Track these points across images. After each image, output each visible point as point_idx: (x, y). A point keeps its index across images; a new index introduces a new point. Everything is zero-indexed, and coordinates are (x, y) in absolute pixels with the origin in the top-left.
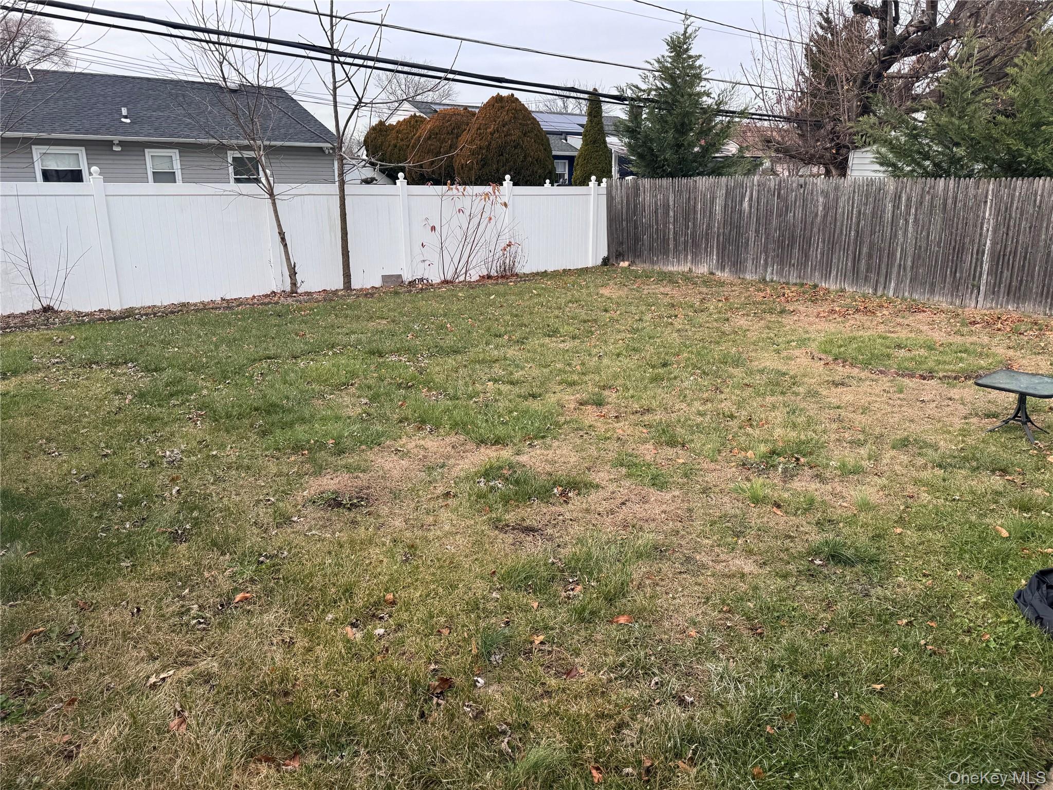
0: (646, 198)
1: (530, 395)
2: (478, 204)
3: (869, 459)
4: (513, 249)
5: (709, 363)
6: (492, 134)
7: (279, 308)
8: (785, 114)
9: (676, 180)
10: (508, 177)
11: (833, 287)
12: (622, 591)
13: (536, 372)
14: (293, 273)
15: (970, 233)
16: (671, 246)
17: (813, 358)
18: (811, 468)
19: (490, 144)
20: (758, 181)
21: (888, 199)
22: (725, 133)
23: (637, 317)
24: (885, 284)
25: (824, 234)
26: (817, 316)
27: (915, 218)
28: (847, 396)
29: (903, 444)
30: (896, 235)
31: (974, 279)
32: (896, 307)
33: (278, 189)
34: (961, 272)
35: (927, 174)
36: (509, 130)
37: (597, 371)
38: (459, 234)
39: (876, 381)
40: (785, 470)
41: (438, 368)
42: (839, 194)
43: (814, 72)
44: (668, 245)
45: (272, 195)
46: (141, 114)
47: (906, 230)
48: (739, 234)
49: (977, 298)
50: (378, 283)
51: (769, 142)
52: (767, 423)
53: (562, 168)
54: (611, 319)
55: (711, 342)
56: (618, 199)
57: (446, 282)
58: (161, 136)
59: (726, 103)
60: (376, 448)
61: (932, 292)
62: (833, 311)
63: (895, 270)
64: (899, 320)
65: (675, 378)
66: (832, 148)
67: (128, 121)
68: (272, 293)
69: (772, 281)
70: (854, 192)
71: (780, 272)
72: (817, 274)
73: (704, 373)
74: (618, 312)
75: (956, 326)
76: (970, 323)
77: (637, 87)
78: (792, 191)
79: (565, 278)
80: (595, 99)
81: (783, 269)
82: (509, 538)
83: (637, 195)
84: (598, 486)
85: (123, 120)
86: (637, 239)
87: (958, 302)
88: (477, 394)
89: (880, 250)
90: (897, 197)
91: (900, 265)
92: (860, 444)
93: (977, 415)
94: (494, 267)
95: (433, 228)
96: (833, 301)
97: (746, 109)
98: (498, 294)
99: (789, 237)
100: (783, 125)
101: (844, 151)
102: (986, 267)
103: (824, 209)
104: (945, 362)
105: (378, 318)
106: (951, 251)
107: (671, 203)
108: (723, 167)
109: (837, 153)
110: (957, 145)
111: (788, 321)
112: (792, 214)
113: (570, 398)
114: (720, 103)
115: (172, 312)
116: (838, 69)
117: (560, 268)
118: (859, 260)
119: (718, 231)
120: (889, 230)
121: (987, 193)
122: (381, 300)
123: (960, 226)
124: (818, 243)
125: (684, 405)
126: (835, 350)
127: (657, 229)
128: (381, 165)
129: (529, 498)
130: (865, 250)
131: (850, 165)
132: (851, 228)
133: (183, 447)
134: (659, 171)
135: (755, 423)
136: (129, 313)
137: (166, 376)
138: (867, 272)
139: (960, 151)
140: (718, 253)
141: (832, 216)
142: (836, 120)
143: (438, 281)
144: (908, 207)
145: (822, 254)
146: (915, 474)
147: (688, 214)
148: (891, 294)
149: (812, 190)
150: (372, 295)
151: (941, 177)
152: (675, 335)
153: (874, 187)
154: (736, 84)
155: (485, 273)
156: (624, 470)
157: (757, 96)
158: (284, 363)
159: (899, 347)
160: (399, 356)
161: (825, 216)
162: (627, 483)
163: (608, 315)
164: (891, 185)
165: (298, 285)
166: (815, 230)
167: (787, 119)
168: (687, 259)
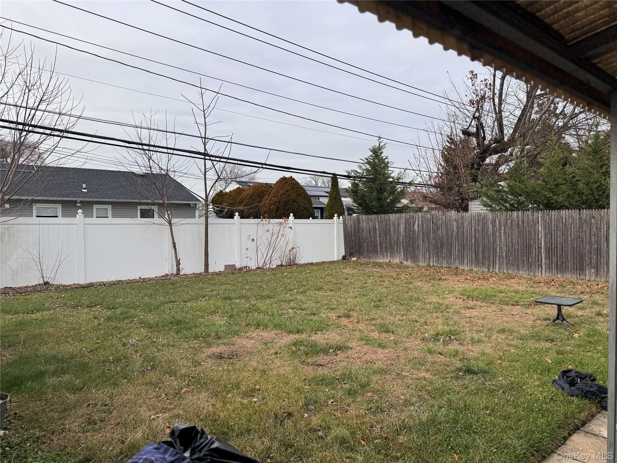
0: (364, 225)
1: (312, 314)
2: (277, 228)
3: (486, 337)
4: (295, 251)
5: (403, 300)
6: (281, 196)
7: (172, 281)
8: (433, 184)
9: (379, 216)
10: (291, 215)
11: (466, 268)
12: (368, 384)
13: (313, 305)
14: (178, 264)
15: (533, 239)
16: (379, 249)
17: (457, 298)
18: (457, 341)
19: (280, 201)
20: (421, 216)
21: (489, 222)
22: (403, 194)
23: (363, 282)
24: (493, 266)
25: (458, 241)
26: (458, 281)
27: (504, 231)
28: (475, 313)
29: (503, 331)
30: (495, 241)
31: (538, 262)
32: (499, 276)
33: (174, 221)
34: (531, 259)
35: (507, 210)
36: (290, 193)
37: (346, 304)
38: (266, 243)
39: (490, 307)
40: (444, 341)
41: (262, 305)
42: (464, 221)
43: (447, 164)
44: (377, 249)
45: (170, 224)
46: (93, 187)
47: (500, 238)
48: (413, 242)
49: (541, 271)
50: (222, 269)
51: (426, 197)
52: (434, 324)
53: (318, 213)
54: (350, 283)
55: (403, 292)
56: (349, 226)
57: (258, 268)
58: (103, 198)
59: (402, 179)
60: (236, 337)
61: (518, 269)
62: (467, 279)
63: (498, 258)
64: (502, 282)
65: (386, 306)
66: (459, 199)
67: (86, 191)
68: (166, 275)
69: (434, 266)
70: (471, 219)
71: (437, 261)
72: (457, 262)
73: (401, 304)
74: (353, 280)
75: (531, 284)
76: (538, 283)
77: (356, 171)
78: (439, 220)
79: (323, 265)
80: (335, 178)
81: (439, 260)
82: (311, 368)
83: (359, 223)
84: (351, 348)
85: (83, 190)
86: (360, 246)
87: (532, 274)
88: (284, 314)
89: (489, 248)
90: (494, 221)
91: (500, 256)
92: (481, 332)
93: (540, 319)
94: (284, 260)
95: (253, 240)
96: (467, 275)
97: (412, 181)
98: (288, 272)
99: (440, 243)
100: (433, 190)
101: (466, 201)
102: (543, 255)
103: (457, 228)
104: (524, 297)
105: (225, 284)
106: (525, 248)
107: (377, 227)
108: (403, 210)
109: (462, 202)
110: (520, 195)
111: (443, 284)
112: (440, 232)
113: (333, 315)
114: (399, 178)
115: (114, 284)
116: (458, 161)
117: (320, 260)
118: (478, 254)
119: (403, 241)
120: (492, 238)
121: (538, 218)
122: (225, 276)
123: (527, 235)
124: (456, 246)
125: (392, 317)
126: (468, 294)
127: (371, 240)
128: (228, 209)
129: (318, 353)
130: (480, 249)
131: (470, 208)
132: (472, 238)
133: (137, 338)
134: (369, 211)
135: (428, 324)
136: (91, 285)
137: (119, 311)
138: (483, 260)
139: (522, 199)
140: (404, 252)
141: (461, 232)
142: (460, 186)
143: (255, 268)
144: (500, 226)
145: (459, 251)
146: (507, 342)
147: (386, 232)
148: (497, 271)
149: (450, 219)
150: (220, 274)
151: (514, 211)
152: (384, 289)
153: (481, 217)
154: (406, 169)
155: (280, 263)
156: (364, 342)
157: (417, 175)
158: (180, 304)
159: (501, 292)
160: (240, 300)
161: (458, 232)
162: (366, 347)
163: (348, 281)
164: (490, 215)
165: (181, 270)
166: (453, 239)
167: (435, 187)
168: (388, 255)
